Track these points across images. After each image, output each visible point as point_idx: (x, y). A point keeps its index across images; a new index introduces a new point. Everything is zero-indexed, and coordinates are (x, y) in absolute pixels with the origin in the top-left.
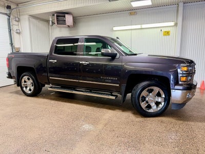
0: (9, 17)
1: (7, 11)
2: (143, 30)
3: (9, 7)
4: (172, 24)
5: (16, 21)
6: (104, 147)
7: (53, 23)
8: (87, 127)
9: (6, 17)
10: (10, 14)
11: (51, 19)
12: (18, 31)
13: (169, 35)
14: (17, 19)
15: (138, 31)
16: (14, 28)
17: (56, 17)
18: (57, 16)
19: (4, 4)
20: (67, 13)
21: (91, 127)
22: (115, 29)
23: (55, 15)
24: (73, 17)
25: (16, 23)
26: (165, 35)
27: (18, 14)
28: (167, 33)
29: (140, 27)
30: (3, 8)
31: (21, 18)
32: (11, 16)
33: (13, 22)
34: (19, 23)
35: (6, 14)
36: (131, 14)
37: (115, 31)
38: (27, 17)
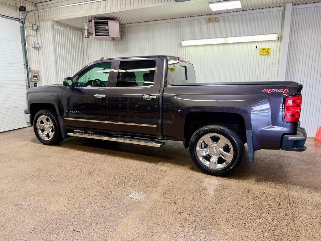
0: (23, 23)
1: (20, 15)
2: (228, 46)
3: (22, 9)
4: (274, 37)
5: (33, 29)
6: (159, 228)
7: (89, 33)
8: (135, 196)
9: (19, 24)
10: (25, 19)
11: (86, 28)
12: (37, 46)
13: (269, 54)
14: (35, 27)
15: (220, 47)
16: (31, 40)
17: (93, 25)
18: (95, 23)
19: (16, 4)
20: (111, 19)
21: (142, 197)
22: (184, 43)
23: (93, 21)
24: (120, 25)
25: (33, 33)
26: (262, 54)
27: (37, 19)
28: (266, 52)
29: (224, 42)
30: (15, 10)
31: (42, 25)
32: (26, 23)
33: (29, 32)
34: (39, 33)
35: (18, 20)
36: (210, 20)
37: (184, 46)
38: (49, 23)
